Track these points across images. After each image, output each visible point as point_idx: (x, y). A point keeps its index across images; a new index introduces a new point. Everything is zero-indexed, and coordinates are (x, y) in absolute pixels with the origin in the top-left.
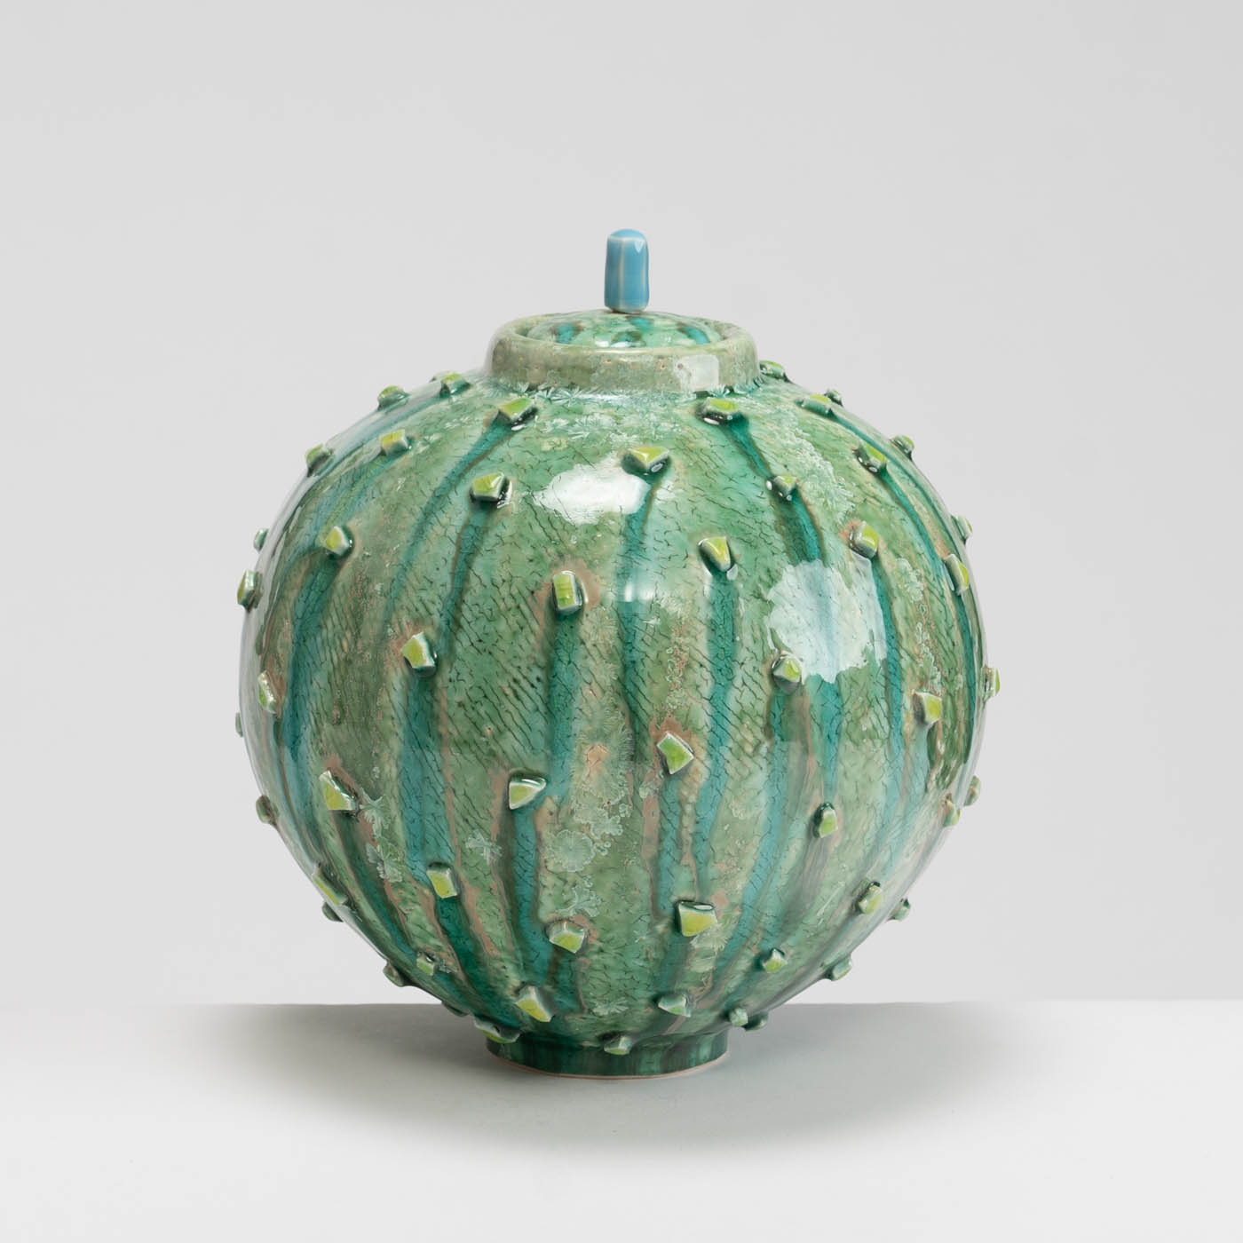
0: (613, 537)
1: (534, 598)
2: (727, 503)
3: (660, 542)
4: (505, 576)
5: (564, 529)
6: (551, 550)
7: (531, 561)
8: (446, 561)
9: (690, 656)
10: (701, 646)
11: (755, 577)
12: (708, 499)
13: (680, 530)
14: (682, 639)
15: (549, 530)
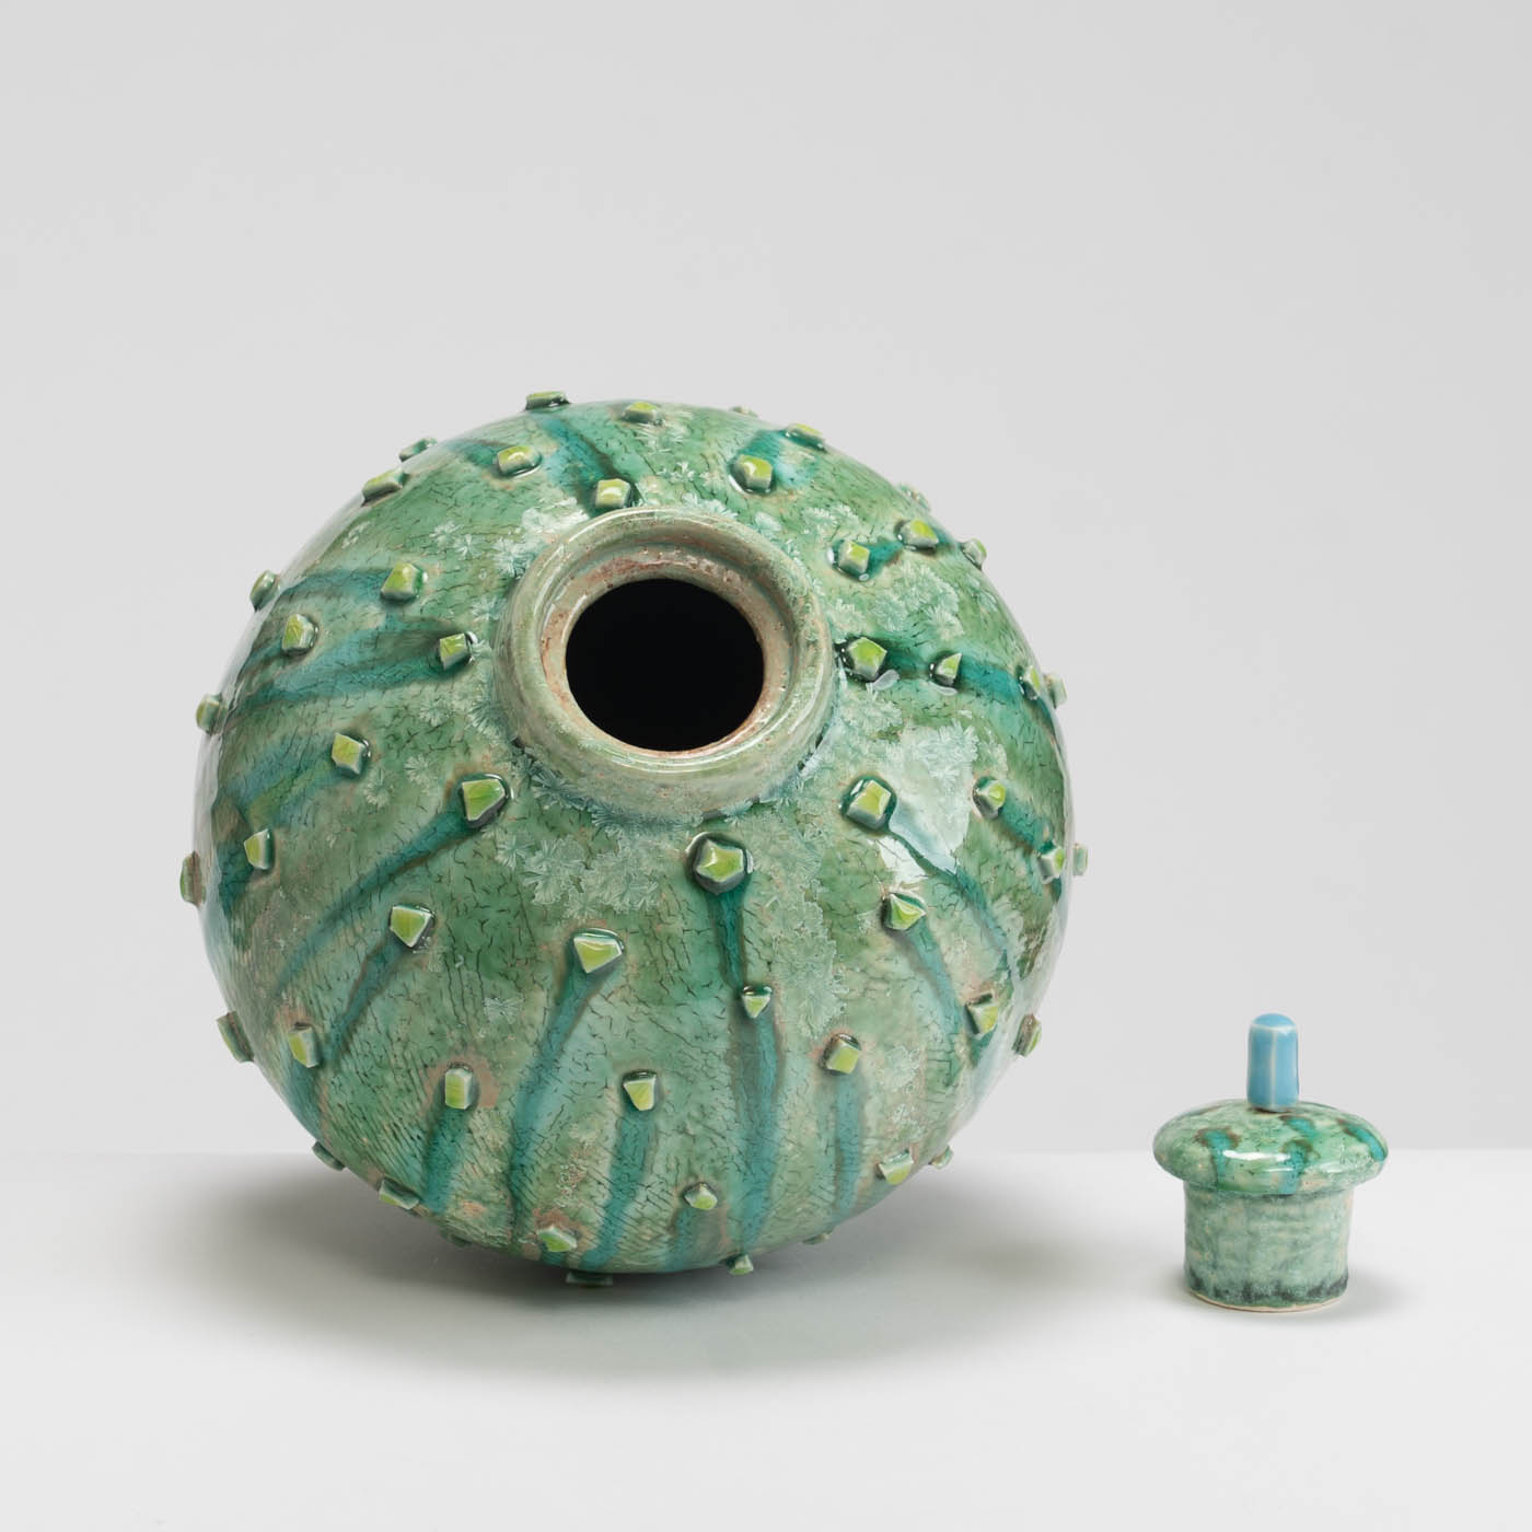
0: (526, 1046)
1: (426, 1072)
2: (673, 1027)
3: (579, 1064)
4: (403, 1037)
5: (475, 1016)
6: (455, 1034)
7: (432, 1034)
8: (348, 978)
9: (588, 1173)
10: (604, 1167)
11: (683, 1113)
12: (651, 1019)
13: (606, 1054)
14: (580, 1161)
15: (459, 1008)
